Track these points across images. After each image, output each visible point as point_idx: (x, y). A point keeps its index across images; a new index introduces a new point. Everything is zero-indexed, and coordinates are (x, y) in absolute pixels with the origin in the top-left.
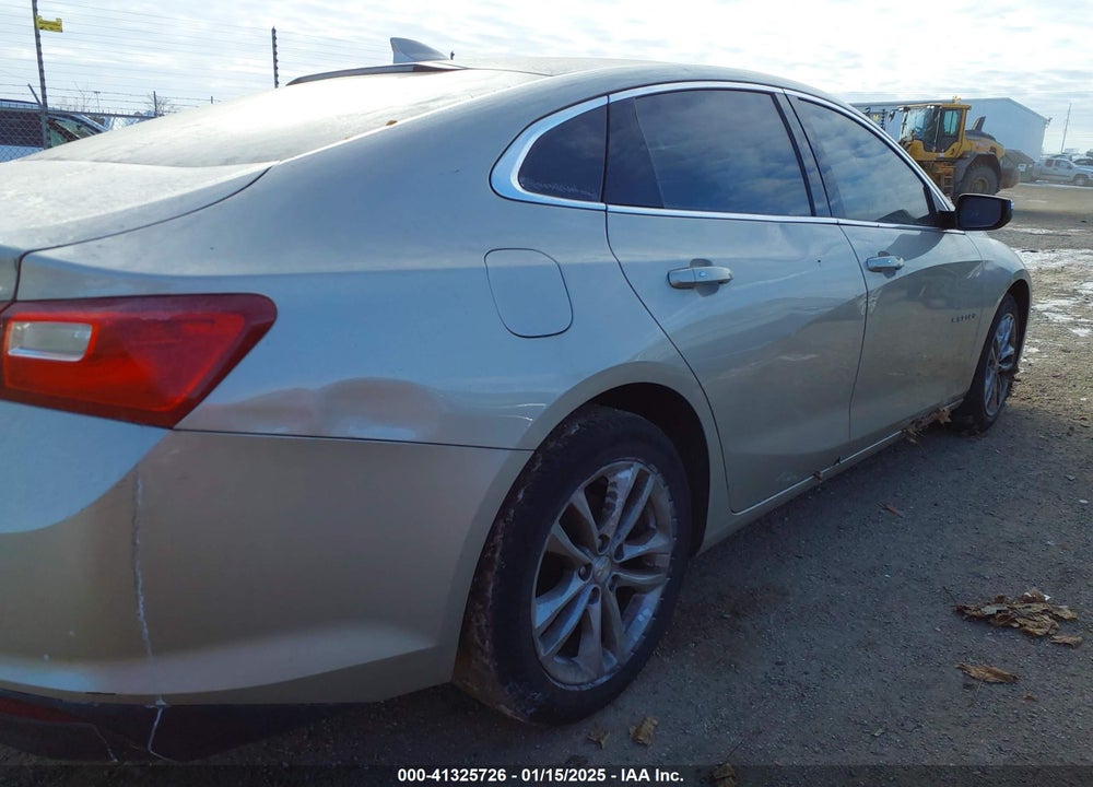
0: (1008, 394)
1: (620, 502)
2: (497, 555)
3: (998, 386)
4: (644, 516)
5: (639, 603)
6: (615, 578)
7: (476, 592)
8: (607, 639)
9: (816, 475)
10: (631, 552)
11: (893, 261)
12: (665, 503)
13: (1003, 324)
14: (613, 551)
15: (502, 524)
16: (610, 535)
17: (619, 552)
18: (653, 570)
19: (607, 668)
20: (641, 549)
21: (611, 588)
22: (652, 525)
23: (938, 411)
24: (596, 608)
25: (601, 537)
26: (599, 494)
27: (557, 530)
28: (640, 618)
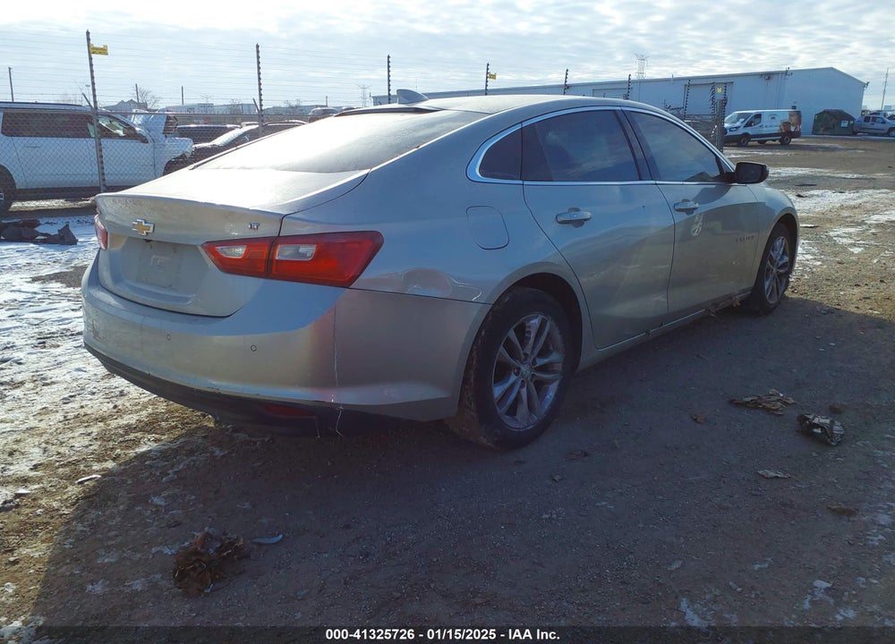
0: (786, 288)
1: (533, 335)
2: (474, 363)
3: (777, 282)
4: (546, 344)
5: (547, 389)
6: (533, 375)
7: (465, 381)
8: (531, 407)
9: (648, 332)
10: (540, 362)
11: (691, 205)
12: (557, 336)
13: (778, 243)
14: (531, 361)
15: (475, 347)
16: (529, 352)
17: (534, 362)
18: (553, 372)
19: (532, 422)
20: (546, 360)
21: (531, 380)
22: (551, 348)
23: (731, 298)
24: (524, 391)
25: (524, 354)
26: (522, 332)
27: (502, 349)
28: (548, 397)
